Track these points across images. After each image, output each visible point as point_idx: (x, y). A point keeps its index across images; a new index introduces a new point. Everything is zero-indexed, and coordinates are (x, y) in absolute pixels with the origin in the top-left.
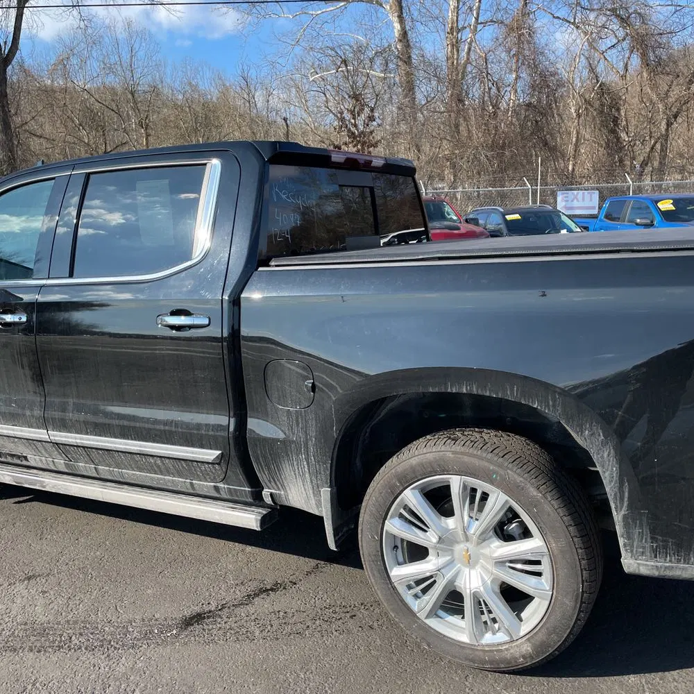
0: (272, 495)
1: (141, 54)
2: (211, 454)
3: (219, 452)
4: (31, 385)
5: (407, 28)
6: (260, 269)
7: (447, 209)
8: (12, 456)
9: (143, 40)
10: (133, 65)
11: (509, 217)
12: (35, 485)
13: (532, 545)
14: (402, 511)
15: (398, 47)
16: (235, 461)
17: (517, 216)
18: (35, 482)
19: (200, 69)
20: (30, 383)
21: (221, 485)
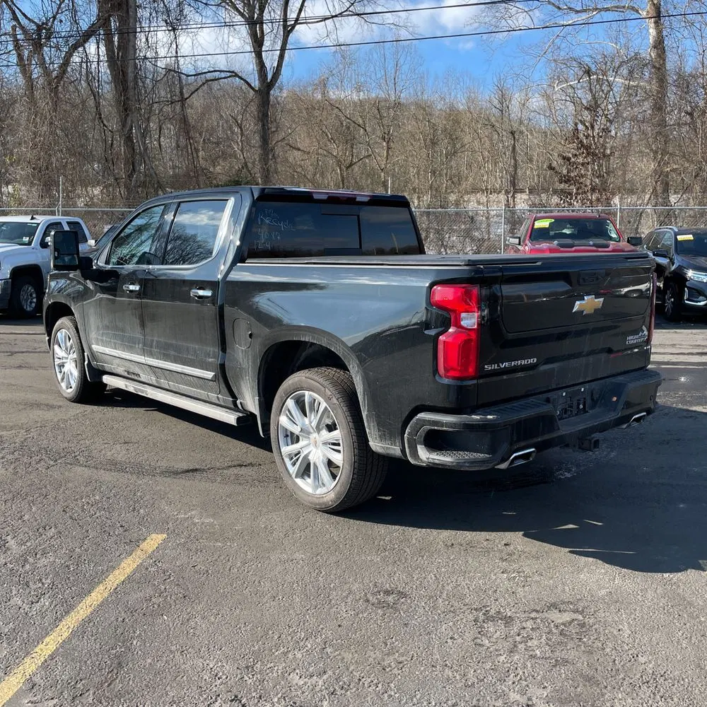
0: (241, 403)
1: (405, 68)
2: (210, 375)
3: (214, 373)
4: (139, 329)
5: (665, 33)
6: (238, 264)
7: (611, 227)
8: (134, 374)
9: (409, 54)
10: (396, 79)
11: (680, 238)
12: (143, 393)
13: (336, 434)
14: (287, 412)
15: (652, 54)
16: (221, 380)
17: (690, 237)
18: (142, 392)
19: (461, 79)
20: (139, 328)
21: (220, 396)
